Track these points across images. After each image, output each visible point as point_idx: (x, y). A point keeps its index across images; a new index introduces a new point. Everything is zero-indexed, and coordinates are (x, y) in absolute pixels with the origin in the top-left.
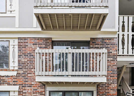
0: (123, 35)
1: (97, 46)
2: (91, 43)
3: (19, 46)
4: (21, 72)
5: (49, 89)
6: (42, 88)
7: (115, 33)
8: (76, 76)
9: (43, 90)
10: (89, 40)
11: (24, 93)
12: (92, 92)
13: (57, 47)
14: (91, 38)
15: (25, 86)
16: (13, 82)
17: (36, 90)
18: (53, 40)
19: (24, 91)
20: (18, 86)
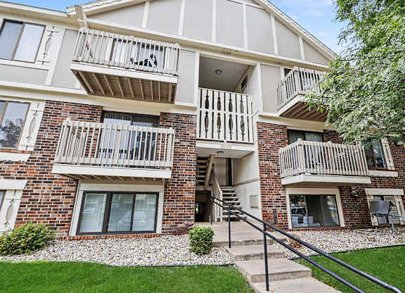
0: (207, 113)
1: (168, 124)
2: (161, 118)
3: (45, 114)
4: (38, 155)
5: (84, 187)
6: (71, 186)
7: (195, 109)
8: (134, 167)
9: (73, 189)
10: (159, 115)
11: (34, 194)
12: (157, 194)
13: (110, 120)
14: (161, 113)
15: (40, 182)
16: (18, 172)
17: (60, 188)
18: (104, 109)
19: (35, 191)
20: (26, 181)
